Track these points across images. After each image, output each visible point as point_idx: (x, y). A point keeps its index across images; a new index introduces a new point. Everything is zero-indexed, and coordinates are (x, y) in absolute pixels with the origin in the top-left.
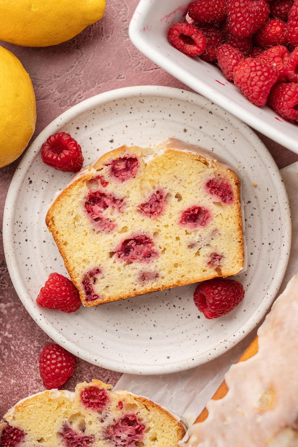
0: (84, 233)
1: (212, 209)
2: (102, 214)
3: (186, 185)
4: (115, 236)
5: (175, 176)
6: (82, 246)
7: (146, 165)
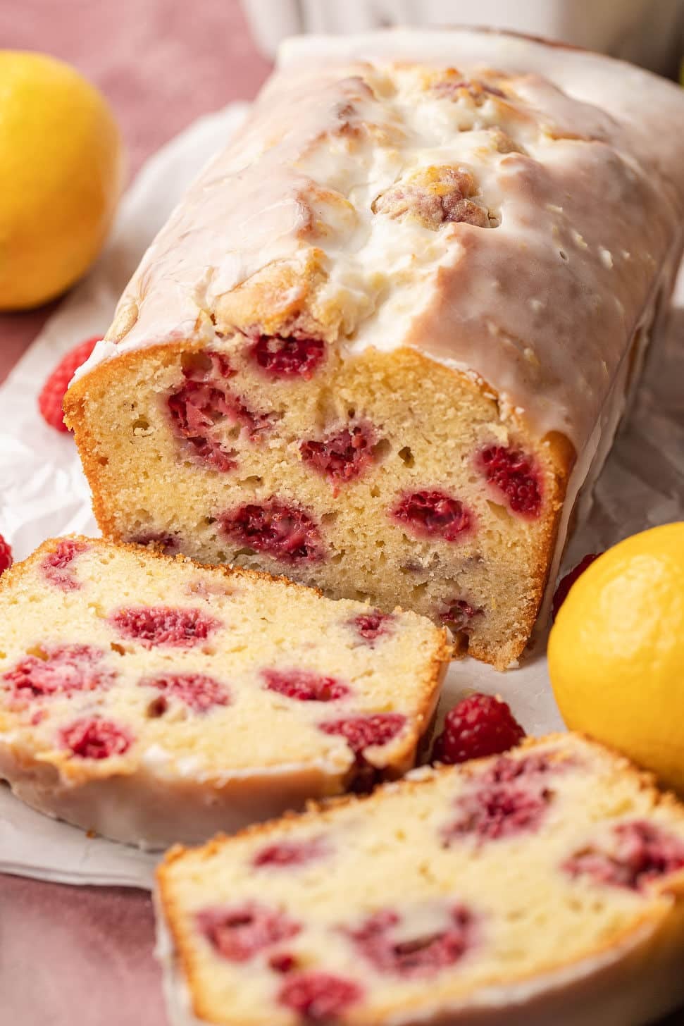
0: (153, 455)
1: (480, 515)
2: (207, 430)
3: (432, 437)
4: (227, 487)
5: (410, 409)
6: (142, 480)
7: (341, 362)
